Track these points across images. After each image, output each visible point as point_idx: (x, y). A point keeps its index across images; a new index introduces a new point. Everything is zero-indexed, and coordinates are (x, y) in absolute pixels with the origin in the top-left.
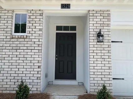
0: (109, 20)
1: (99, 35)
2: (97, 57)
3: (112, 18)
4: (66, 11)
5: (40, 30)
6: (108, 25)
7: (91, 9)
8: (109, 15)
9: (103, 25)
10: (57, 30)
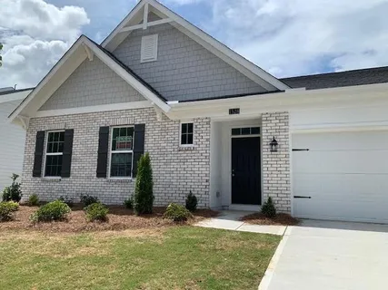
0: (286, 124)
1: (274, 143)
2: (272, 169)
3: (291, 121)
4: (235, 116)
5: (208, 140)
6: (285, 130)
7: (265, 112)
8: (287, 117)
9: (278, 131)
10: (233, 134)
